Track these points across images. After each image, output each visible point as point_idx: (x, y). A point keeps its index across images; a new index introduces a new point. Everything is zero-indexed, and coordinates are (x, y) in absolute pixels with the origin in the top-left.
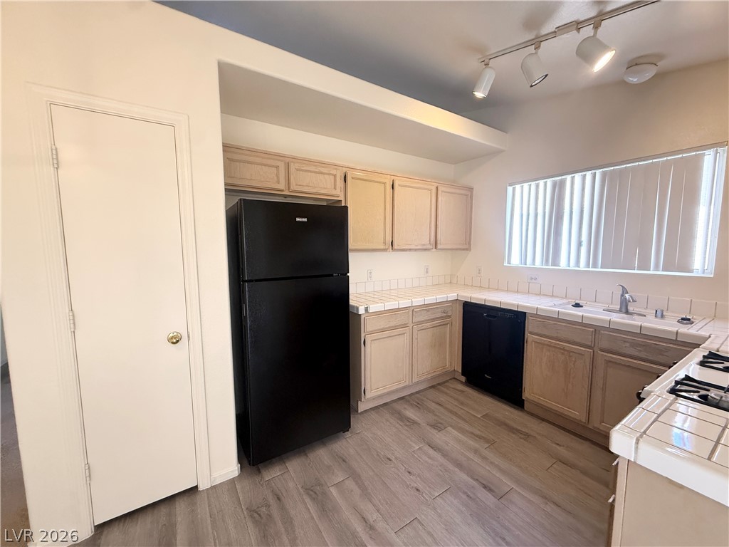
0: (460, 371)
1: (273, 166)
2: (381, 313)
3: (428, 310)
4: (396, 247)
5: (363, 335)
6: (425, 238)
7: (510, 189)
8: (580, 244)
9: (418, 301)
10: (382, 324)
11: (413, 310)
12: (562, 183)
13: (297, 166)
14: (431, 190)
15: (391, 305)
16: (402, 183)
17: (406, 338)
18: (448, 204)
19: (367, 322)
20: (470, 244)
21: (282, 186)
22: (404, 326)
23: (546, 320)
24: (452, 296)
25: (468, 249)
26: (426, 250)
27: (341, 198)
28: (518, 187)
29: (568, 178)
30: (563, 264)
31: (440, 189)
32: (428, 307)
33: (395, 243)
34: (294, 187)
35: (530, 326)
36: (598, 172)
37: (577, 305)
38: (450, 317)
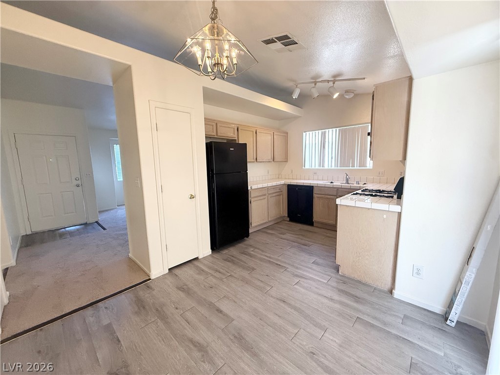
0: (287, 216)
1: (211, 125)
2: (256, 189)
3: (274, 188)
4: (258, 160)
5: (250, 199)
6: (269, 156)
7: (304, 134)
8: (332, 158)
9: (270, 184)
10: (257, 194)
11: (268, 188)
12: (325, 133)
13: (220, 124)
14: (271, 134)
15: (260, 186)
16: (259, 131)
17: (266, 200)
18: (278, 140)
19: (252, 193)
20: (287, 159)
21: (214, 134)
22: (265, 195)
23: (321, 188)
24: (282, 182)
25: (287, 161)
26: (269, 162)
27: (236, 139)
28: (308, 133)
29: (327, 130)
30: (326, 167)
31: (275, 133)
32: (274, 187)
33: (258, 159)
34: (219, 134)
35: (315, 191)
36: (337, 129)
37: (332, 183)
38: (282, 191)
